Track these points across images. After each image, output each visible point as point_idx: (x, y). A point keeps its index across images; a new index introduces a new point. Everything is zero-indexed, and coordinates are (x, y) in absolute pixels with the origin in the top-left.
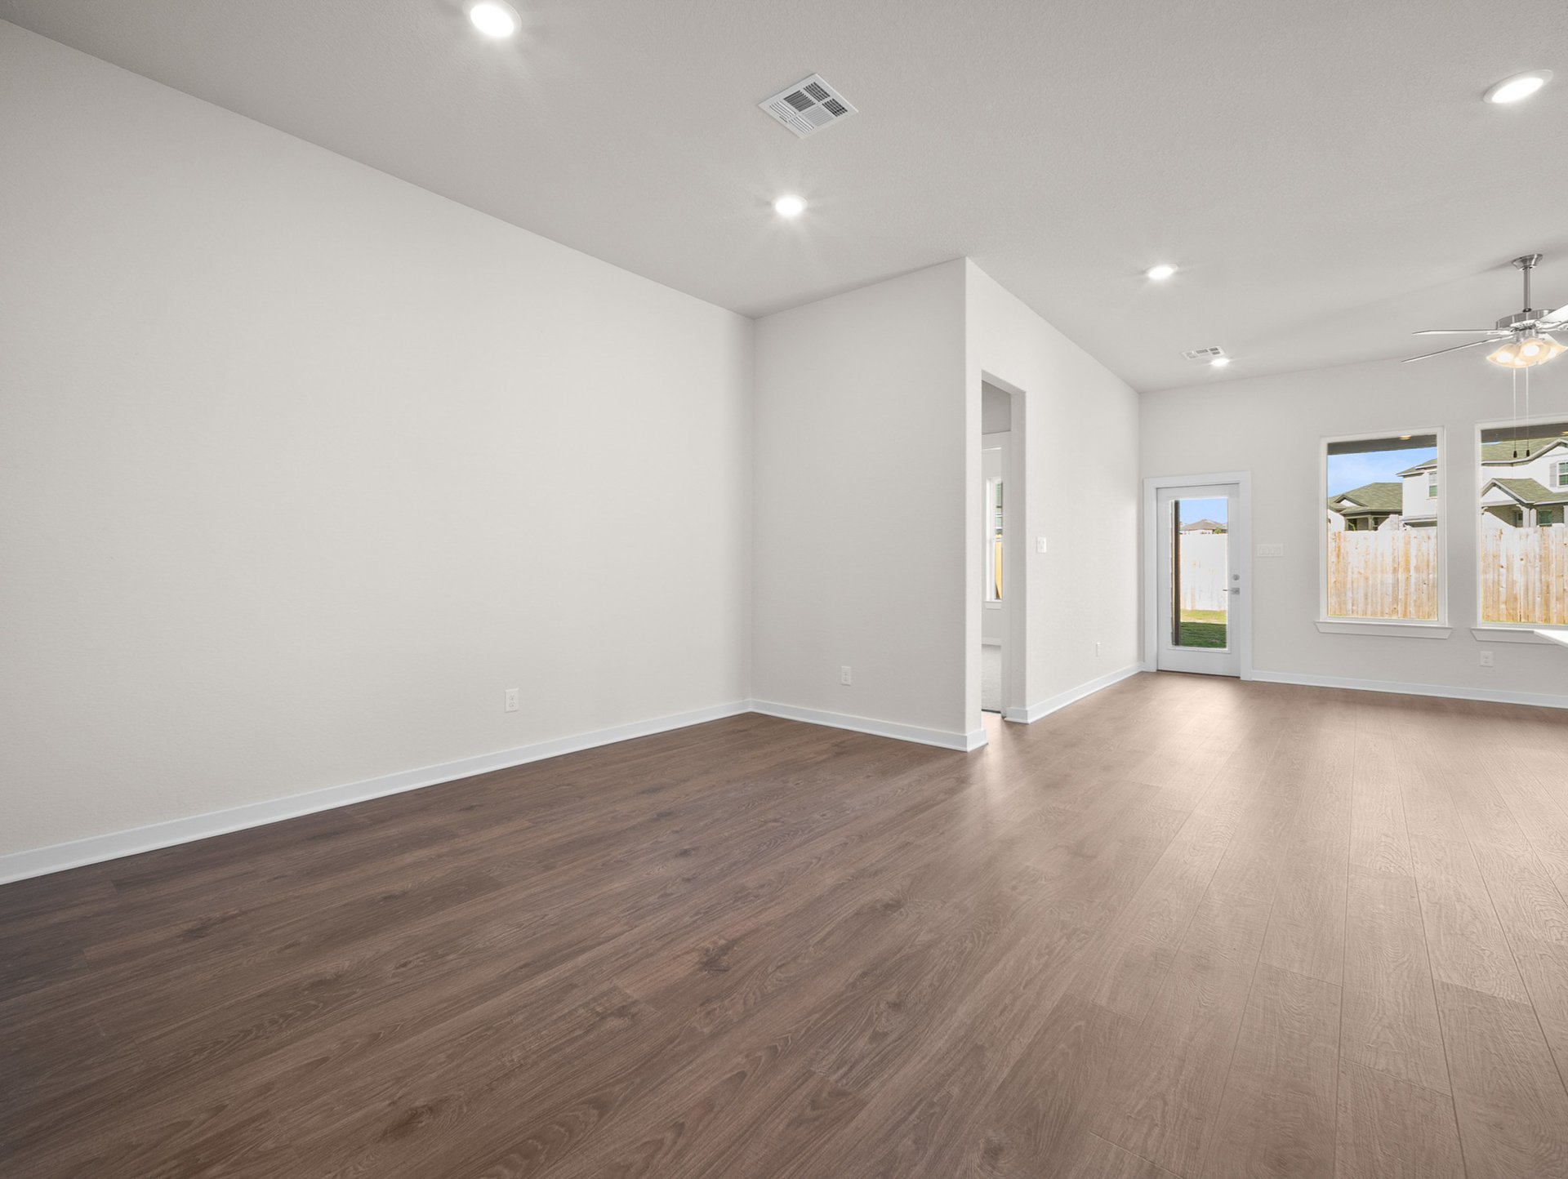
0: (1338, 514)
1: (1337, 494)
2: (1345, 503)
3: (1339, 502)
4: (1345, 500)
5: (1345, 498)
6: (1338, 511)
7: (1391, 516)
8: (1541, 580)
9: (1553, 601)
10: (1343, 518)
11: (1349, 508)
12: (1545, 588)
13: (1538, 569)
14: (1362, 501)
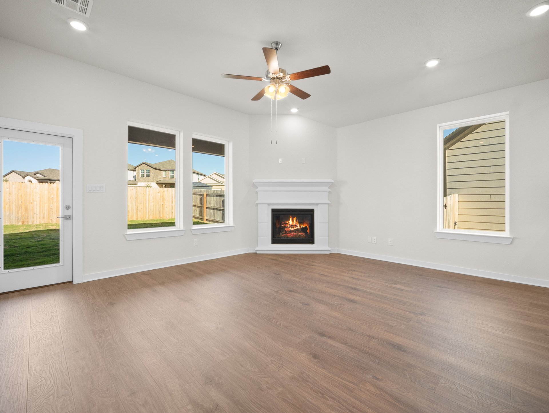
0: (35, 179)
1: (35, 171)
2: (38, 175)
3: (35, 174)
4: (38, 174)
5: (38, 173)
6: (35, 178)
7: (57, 182)
8: (136, 205)
9: (139, 212)
10: (37, 181)
11: (40, 177)
12: (137, 208)
13: (135, 201)
14: (45, 175)
